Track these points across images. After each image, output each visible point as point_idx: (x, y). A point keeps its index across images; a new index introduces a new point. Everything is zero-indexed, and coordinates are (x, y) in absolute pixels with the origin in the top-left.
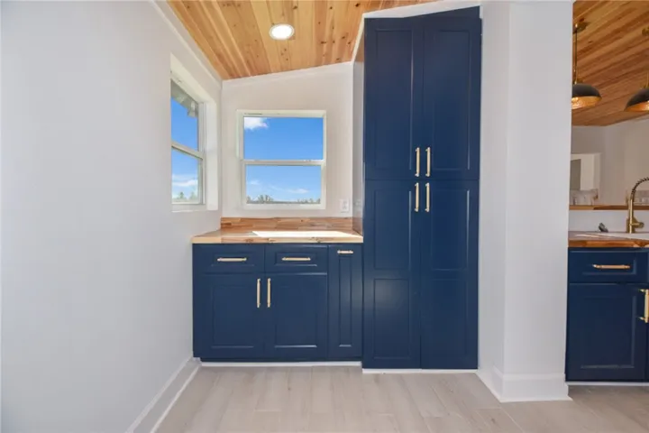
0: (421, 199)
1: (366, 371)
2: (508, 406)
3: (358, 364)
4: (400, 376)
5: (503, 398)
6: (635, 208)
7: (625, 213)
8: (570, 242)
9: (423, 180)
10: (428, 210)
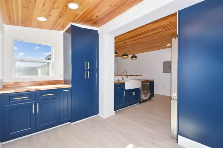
0: (87, 75)
1: (72, 124)
2: (105, 119)
3: (69, 123)
4: (82, 122)
5: (105, 118)
6: (123, 76)
7: (122, 77)
8: (115, 83)
9: (87, 70)
10: (88, 77)
